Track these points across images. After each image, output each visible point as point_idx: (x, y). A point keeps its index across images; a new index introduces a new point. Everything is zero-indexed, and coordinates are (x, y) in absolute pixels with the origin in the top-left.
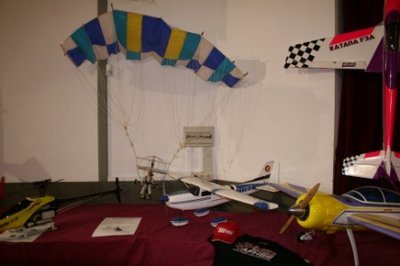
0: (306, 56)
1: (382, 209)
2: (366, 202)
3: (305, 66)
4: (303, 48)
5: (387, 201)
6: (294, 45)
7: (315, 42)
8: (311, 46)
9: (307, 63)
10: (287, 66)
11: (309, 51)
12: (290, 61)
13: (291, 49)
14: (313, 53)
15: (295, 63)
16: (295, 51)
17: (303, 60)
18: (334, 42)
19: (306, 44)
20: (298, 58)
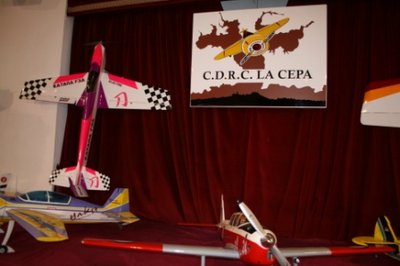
0: (36, 90)
1: (46, 207)
2: (29, 200)
3: (33, 98)
4: (35, 84)
5: (51, 200)
6: (28, 81)
7: (44, 80)
8: (41, 83)
9: (36, 96)
10: (21, 97)
11: (38, 86)
12: (24, 93)
13: (26, 84)
14: (41, 88)
15: (27, 95)
16: (29, 86)
17: (33, 94)
18: (58, 81)
19: (37, 81)
20: (30, 92)
